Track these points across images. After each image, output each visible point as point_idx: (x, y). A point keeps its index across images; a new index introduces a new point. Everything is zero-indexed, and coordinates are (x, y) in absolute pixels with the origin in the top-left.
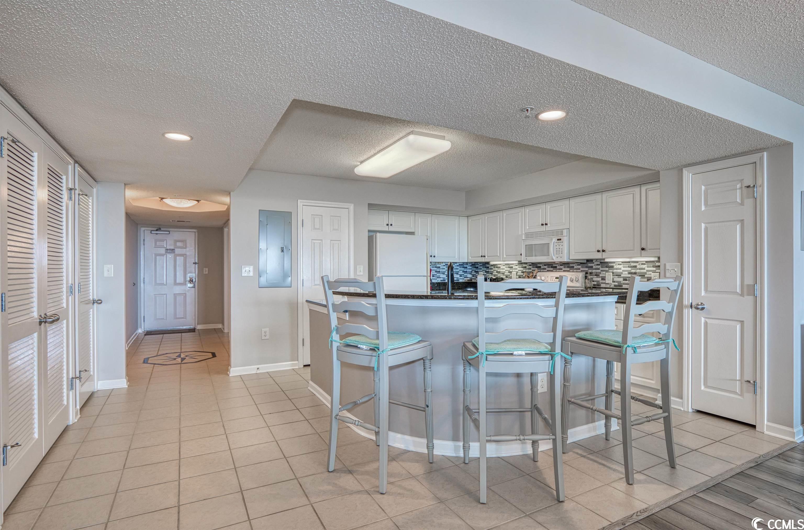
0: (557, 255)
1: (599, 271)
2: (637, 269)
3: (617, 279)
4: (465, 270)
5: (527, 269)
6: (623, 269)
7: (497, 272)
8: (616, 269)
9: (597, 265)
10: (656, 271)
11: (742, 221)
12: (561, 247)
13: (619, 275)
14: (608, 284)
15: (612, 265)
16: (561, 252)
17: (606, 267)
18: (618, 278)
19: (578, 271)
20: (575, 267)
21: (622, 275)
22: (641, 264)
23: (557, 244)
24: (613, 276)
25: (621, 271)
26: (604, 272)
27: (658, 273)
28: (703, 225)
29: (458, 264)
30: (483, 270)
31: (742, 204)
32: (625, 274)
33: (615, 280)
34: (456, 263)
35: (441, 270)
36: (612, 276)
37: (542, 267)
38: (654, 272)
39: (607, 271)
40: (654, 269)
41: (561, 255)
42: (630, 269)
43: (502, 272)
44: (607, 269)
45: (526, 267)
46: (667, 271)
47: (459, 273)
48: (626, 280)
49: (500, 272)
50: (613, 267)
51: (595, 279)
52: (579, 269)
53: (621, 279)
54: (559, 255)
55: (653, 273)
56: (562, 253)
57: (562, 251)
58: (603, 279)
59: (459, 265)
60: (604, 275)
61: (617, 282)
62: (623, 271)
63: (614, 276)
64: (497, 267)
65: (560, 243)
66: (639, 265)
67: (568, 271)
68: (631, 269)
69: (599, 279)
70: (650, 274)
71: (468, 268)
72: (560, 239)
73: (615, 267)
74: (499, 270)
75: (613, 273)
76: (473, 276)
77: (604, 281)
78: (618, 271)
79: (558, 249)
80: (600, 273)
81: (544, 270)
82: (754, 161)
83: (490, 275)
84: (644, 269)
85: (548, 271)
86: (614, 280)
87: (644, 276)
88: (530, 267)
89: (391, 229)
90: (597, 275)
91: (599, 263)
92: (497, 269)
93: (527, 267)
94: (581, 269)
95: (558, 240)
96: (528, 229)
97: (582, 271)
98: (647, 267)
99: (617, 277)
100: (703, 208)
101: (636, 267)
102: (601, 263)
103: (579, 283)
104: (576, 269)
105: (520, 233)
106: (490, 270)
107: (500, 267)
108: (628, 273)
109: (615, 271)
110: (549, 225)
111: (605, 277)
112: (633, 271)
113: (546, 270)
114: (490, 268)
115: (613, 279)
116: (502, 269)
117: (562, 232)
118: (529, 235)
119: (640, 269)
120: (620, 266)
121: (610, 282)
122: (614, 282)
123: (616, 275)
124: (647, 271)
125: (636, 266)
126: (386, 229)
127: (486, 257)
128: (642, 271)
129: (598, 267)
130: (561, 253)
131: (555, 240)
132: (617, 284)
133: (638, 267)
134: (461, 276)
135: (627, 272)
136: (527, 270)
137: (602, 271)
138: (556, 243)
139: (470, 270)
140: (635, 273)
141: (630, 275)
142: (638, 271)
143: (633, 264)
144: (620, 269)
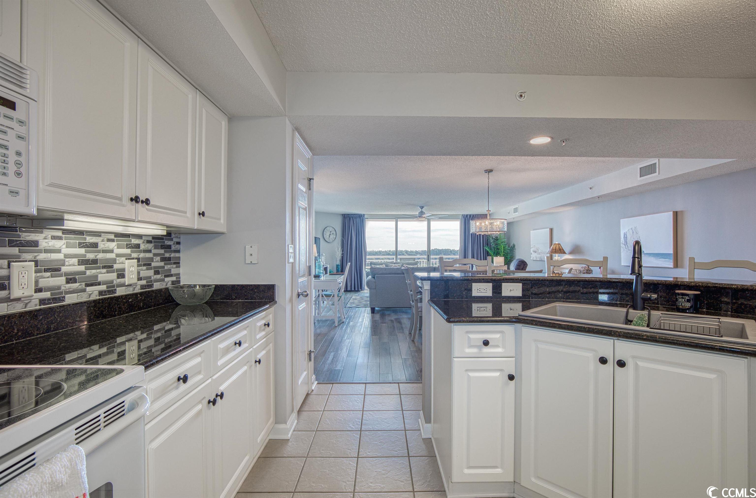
2: (99, 252)
3: (47, 281)
6: (66, 251)
8: (47, 251)
10: (131, 255)
13: (55, 270)
14: (19, 300)
17: (14, 243)
18: (53, 276)
21: (64, 269)
22: (106, 239)
24: (37, 272)
25: (60, 256)
26: (6, 262)
27: (133, 259)
32: (72, 266)
33: (43, 283)
36: (34, 275)
38: (129, 258)
40: (128, 251)
42: (82, 251)
44: (17, 250)
48: (74, 281)
53: (60, 281)
55: (126, 259)
60: (5, 273)
61: (47, 289)
62: (66, 256)
63: (40, 271)
66: (103, 241)
68: (86, 252)
73: (43, 244)
75: (37, 263)
78: (54, 256)
86: (40, 285)
87: (112, 267)
98: (118, 248)
99: (48, 274)
101: (95, 245)
108: (79, 261)
109: (42, 256)
111: (9, 278)
112: (91, 256)
115: (37, 282)
123: (46, 270)
125: (97, 243)
132: (47, 295)
133: (101, 246)
135: (75, 261)
140: (95, 262)
141: (82, 268)
142: (101, 256)
143: (90, 239)
144: (59, 251)
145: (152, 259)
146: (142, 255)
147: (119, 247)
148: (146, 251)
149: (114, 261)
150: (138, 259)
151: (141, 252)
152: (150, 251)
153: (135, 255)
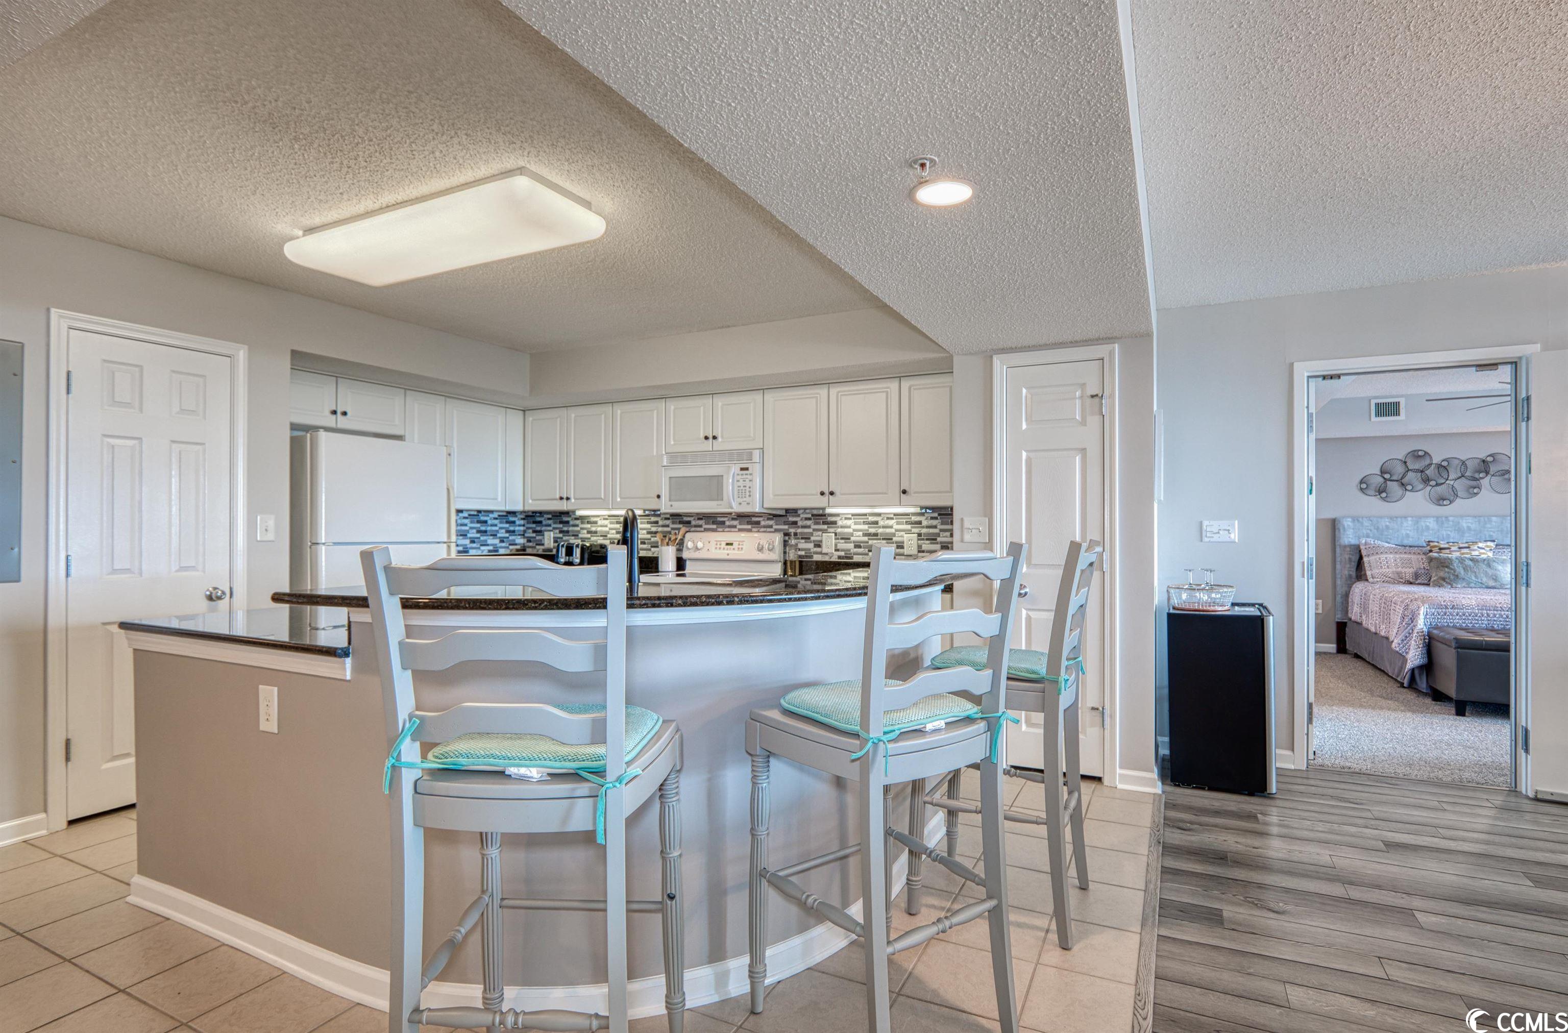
0: (740, 500)
1: (810, 530)
2: (880, 527)
3: (842, 545)
4: (483, 528)
5: (659, 526)
6: (853, 527)
7: (589, 532)
8: (842, 527)
9: (807, 519)
11: (1083, 451)
12: (748, 484)
13: (846, 539)
14: (827, 554)
15: (833, 519)
16: (748, 494)
17: (824, 523)
18: (845, 543)
19: (769, 530)
20: (763, 523)
21: (853, 539)
22: (885, 518)
23: (739, 477)
24: (836, 539)
25: (850, 530)
26: (820, 533)
28: (1024, 454)
29: (496, 515)
30: (554, 528)
31: (1083, 423)
32: (858, 537)
33: (840, 546)
34: (492, 512)
35: (489, 528)
36: (834, 541)
37: (693, 523)
38: (908, 532)
39: (824, 531)
40: (909, 527)
41: (748, 499)
42: (866, 527)
43: (601, 531)
44: (825, 527)
45: (657, 522)
46: (965, 531)
47: (469, 535)
48: (860, 547)
49: (596, 532)
50: (835, 523)
51: (803, 545)
52: (771, 527)
54: (745, 499)
55: (906, 533)
56: (750, 496)
57: (750, 492)
58: (818, 545)
59: (499, 516)
60: (818, 538)
61: (842, 550)
62: (854, 530)
63: (838, 539)
64: (588, 523)
65: (747, 476)
66: (882, 519)
67: (749, 531)
68: (869, 527)
69: (811, 546)
70: (902, 536)
71: (518, 523)
72: (747, 469)
73: (840, 523)
74: (593, 529)
75: (836, 534)
76: (529, 541)
77: (818, 550)
78: (846, 530)
79: (742, 488)
80: (812, 534)
81: (698, 529)
82: (1101, 356)
83: (573, 538)
84: (891, 527)
85: (706, 530)
86: (838, 548)
87: (892, 539)
88: (667, 522)
89: (342, 422)
90: (807, 539)
91: (810, 516)
92: (589, 526)
93: (661, 523)
94: (775, 527)
95: (742, 469)
96: (674, 444)
97: (776, 531)
99: (843, 541)
100: (1024, 426)
101: (876, 523)
102: (813, 515)
103: (775, 553)
104: (765, 527)
105: (655, 454)
106: (571, 529)
107: (596, 523)
109: (839, 530)
110: (720, 439)
111: (821, 541)
112: (872, 531)
113: (702, 529)
114: (571, 523)
115: (836, 545)
116: (601, 526)
117: (751, 454)
118: (677, 458)
119: (884, 527)
120: (848, 522)
121: (829, 551)
122: (837, 550)
123: (842, 539)
124: (897, 530)
125: (878, 521)
126: (330, 421)
127: (573, 500)
128: (888, 530)
129: (808, 523)
130: (747, 496)
131: (735, 469)
132: (842, 554)
133: (881, 523)
134: (473, 542)
135: (861, 533)
136: (660, 529)
137: (814, 530)
138: (738, 475)
139: (522, 528)
140: (876, 535)
141: (866, 539)
142: (880, 530)
143: (871, 519)
144: (849, 527)
145: (938, 535)
146: (924, 531)
147: (898, 523)
148: (928, 527)
149: (894, 535)
150: (919, 535)
151: (923, 527)
152: (935, 527)
153: (914, 530)
